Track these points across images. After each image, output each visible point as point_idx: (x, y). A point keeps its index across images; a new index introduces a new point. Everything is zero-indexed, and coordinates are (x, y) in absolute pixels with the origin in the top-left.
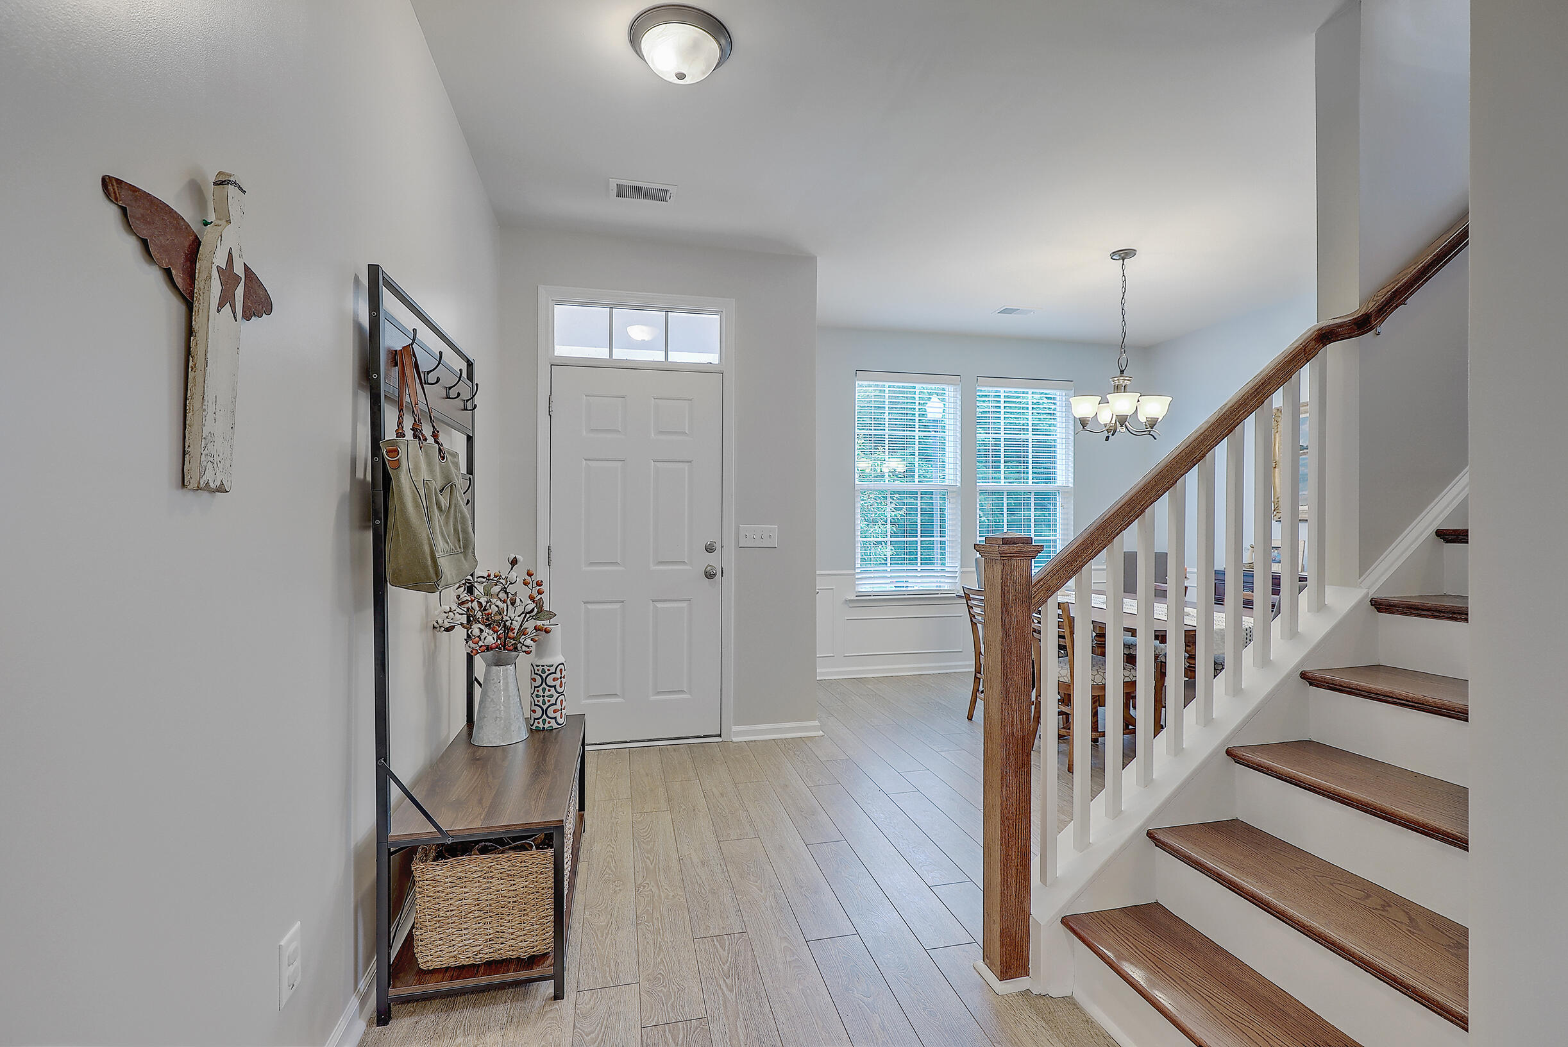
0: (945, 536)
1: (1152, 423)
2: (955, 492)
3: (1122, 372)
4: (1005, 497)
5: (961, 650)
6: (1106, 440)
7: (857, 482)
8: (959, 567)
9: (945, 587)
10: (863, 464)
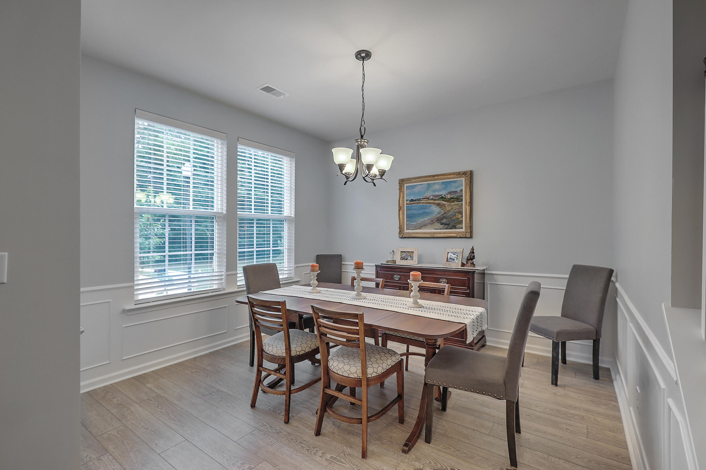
0: (213, 250)
1: (382, 173)
2: (221, 217)
3: (362, 137)
4: (255, 222)
5: (226, 331)
6: (344, 185)
7: (135, 206)
8: (225, 271)
9: (213, 287)
10: (139, 196)
